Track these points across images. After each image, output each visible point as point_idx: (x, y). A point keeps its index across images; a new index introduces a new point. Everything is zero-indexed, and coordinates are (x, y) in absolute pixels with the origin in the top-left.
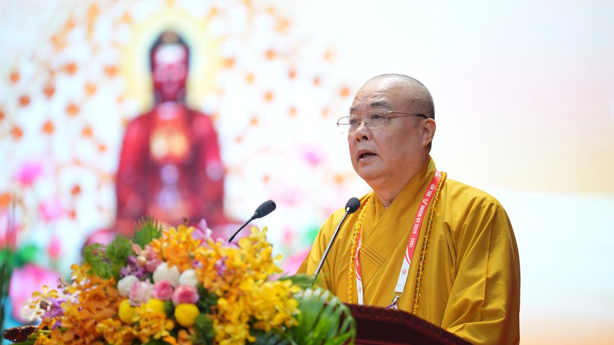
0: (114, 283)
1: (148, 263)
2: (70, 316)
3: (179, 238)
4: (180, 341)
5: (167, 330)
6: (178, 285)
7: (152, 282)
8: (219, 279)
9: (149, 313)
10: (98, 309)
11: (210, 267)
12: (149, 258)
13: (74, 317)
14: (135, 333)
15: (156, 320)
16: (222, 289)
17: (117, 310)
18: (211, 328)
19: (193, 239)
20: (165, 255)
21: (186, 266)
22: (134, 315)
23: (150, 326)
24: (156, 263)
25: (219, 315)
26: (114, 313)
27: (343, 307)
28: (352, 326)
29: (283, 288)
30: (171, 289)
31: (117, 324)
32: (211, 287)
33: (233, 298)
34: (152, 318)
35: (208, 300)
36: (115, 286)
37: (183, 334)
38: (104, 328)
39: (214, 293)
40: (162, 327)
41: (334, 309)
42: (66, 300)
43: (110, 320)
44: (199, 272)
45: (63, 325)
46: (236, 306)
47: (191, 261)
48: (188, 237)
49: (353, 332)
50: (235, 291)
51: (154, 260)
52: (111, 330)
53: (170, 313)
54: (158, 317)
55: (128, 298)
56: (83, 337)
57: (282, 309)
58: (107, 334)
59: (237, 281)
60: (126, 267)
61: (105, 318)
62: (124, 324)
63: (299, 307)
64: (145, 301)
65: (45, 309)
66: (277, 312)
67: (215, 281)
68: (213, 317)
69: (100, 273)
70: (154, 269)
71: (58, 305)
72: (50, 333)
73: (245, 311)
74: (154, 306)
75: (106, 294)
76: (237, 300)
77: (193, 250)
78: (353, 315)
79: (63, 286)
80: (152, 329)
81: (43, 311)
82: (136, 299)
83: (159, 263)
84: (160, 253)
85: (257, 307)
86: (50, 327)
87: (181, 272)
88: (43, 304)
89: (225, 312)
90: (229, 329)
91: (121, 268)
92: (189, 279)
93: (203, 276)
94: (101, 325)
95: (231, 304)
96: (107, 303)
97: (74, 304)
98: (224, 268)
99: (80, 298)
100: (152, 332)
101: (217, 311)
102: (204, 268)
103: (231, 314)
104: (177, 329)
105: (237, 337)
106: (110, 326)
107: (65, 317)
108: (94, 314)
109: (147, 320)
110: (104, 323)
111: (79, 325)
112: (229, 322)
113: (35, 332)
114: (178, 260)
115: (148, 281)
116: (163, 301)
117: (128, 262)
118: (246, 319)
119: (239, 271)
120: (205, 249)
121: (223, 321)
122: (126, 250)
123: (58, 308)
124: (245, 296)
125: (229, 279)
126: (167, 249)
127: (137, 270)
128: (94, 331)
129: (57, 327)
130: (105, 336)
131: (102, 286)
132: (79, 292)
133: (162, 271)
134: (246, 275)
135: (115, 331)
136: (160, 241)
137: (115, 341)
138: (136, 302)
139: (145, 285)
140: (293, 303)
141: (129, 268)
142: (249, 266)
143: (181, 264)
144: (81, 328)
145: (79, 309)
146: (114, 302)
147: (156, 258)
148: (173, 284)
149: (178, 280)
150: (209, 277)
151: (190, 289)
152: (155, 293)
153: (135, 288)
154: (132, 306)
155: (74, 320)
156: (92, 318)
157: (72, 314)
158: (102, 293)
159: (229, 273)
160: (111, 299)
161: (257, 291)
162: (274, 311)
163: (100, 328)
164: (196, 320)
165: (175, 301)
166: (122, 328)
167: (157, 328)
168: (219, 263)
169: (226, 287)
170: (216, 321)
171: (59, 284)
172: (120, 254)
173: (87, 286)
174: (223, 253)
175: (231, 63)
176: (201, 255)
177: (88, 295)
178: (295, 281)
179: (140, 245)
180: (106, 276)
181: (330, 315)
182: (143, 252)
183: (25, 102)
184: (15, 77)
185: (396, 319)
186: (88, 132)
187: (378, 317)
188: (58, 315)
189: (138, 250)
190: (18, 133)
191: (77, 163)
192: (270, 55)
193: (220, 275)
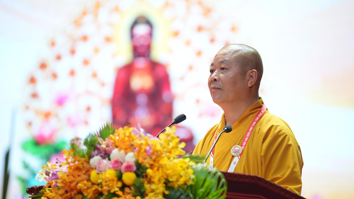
0: (88, 160)
1: (107, 149)
2: (63, 180)
3: (124, 134)
4: (125, 193)
5: (118, 187)
6: (124, 162)
7: (109, 159)
8: (148, 157)
9: (107, 177)
10: (79, 176)
11: (142, 151)
12: (108, 146)
13: (65, 180)
14: (100, 189)
15: (111, 182)
16: (149, 164)
17: (89, 176)
18: (143, 186)
19: (133, 135)
20: (117, 144)
21: (129, 150)
22: (99, 178)
23: (108, 185)
24: (112, 148)
25: (148, 179)
26: (88, 177)
27: (219, 174)
28: (225, 185)
29: (185, 163)
30: (120, 163)
31: (89, 184)
32: (143, 162)
33: (155, 169)
34: (109, 181)
35: (141, 170)
36: (88, 162)
37: (127, 190)
38: (82, 187)
39: (144, 166)
40: (115, 186)
41: (215, 174)
42: (60, 170)
43: (85, 182)
44: (136, 154)
45: (59, 185)
46: (157, 173)
47: (132, 147)
48: (130, 133)
49: (225, 188)
50: (156, 165)
51: (111, 147)
52: (85, 187)
53: (120, 178)
54: (113, 180)
55: (95, 169)
56: (70, 192)
57: (184, 175)
58: (84, 190)
59: (158, 159)
60: (95, 151)
61: (82, 180)
62: (93, 184)
63: (194, 174)
64: (105, 171)
65: (49, 175)
66: (181, 176)
67: (145, 159)
68: (144, 180)
69: (80, 155)
70: (111, 152)
71: (55, 173)
72: (51, 190)
73: (163, 176)
74: (110, 174)
75: (83, 167)
76: (158, 170)
77: (133, 141)
78: (226, 178)
80: (109, 187)
81: (47, 177)
82: (100, 169)
83: (114, 149)
84: (114, 143)
85: (169, 174)
86: (52, 186)
87: (126, 154)
88: (47, 172)
89: (151, 177)
90: (153, 187)
91: (91, 152)
92: (130, 158)
93: (138, 156)
94: (80, 185)
95: (154, 172)
96: (84, 172)
97: (65, 173)
98: (151, 151)
99: (69, 169)
100: (109, 189)
101: (146, 176)
102: (139, 152)
103: (154, 178)
104: (123, 187)
105: (158, 191)
106: (85, 185)
107: (59, 180)
108: (76, 178)
109: (106, 182)
110: (82, 183)
111: (67, 185)
112: (153, 182)
113: (43, 189)
114: (124, 147)
115: (107, 159)
116: (116, 170)
117: (96, 148)
118: (163, 181)
119: (159, 153)
120: (140, 140)
121: (150, 182)
122: (95, 141)
123: (55, 175)
124: (162, 167)
125: (154, 157)
126: (118, 140)
127: (101, 153)
128: (76, 189)
129: (56, 186)
130: (82, 191)
131: (81, 162)
132: (68, 166)
133: (115, 153)
134: (163, 155)
135: (88, 188)
136: (114, 136)
137: (88, 194)
138: (101, 171)
139: (105, 162)
140: (190, 171)
141: (96, 152)
142: (165, 150)
143: (126, 149)
144: (69, 186)
145: (68, 176)
146: (88, 172)
147: (112, 145)
148: (122, 161)
149: (124, 159)
150: (142, 157)
151: (131, 164)
152: (111, 166)
153: (99, 163)
154: (98, 174)
155: (64, 182)
156: (75, 181)
157: (63, 178)
158: (81, 166)
159: (153, 153)
160: (86, 170)
161: (169, 164)
162: (179, 176)
163: (79, 186)
164: (134, 181)
165: (123, 171)
166: (92, 186)
167: (112, 186)
168: (148, 148)
169: (151, 162)
170: (146, 182)
171: (57, 161)
172: (91, 144)
173: (72, 162)
174: (150, 143)
175: (176, 34)
176: (137, 143)
177: (72, 167)
178: (192, 158)
179: (103, 138)
180: (83, 156)
181: (212, 178)
182: (104, 142)
183: (59, 58)
184: (53, 44)
185: (252, 181)
186: (95, 75)
187: (241, 179)
188: (56, 179)
189: (101, 141)
190: (55, 76)
191: (89, 93)
192: (200, 29)
193: (148, 155)
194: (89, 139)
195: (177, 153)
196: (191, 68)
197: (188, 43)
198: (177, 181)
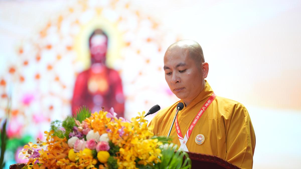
0: (66, 140)
1: (83, 130)
2: (43, 158)
3: (99, 117)
5: (93, 165)
6: (99, 142)
7: (86, 140)
8: (120, 138)
9: (84, 156)
10: (58, 154)
11: (116, 132)
12: (84, 128)
13: (45, 158)
14: (77, 166)
15: (87, 160)
16: (121, 144)
17: (67, 154)
18: (116, 163)
19: (107, 118)
20: (92, 126)
21: (103, 131)
22: (76, 156)
23: (84, 162)
24: (88, 130)
25: (120, 157)
26: (66, 156)
28: (189, 163)
29: (153, 143)
30: (95, 143)
31: (67, 161)
32: (116, 142)
33: (127, 148)
34: (86, 158)
35: (114, 149)
36: (66, 142)
37: (101, 167)
38: (60, 164)
39: (117, 145)
40: (91, 163)
41: (180, 154)
42: (41, 149)
43: (64, 159)
44: (110, 135)
45: (40, 162)
46: (129, 152)
47: (106, 129)
48: (104, 117)
49: (190, 166)
50: (128, 144)
51: (87, 129)
52: (64, 164)
53: (95, 156)
54: (89, 158)
55: (73, 148)
56: (50, 168)
57: (153, 154)
58: (62, 166)
59: (130, 139)
60: (72, 132)
61: (61, 158)
62: (71, 161)
63: (161, 153)
64: (82, 150)
65: (31, 154)
67: (118, 139)
68: (117, 158)
69: (59, 136)
70: (87, 133)
71: (37, 151)
72: (32, 166)
73: (134, 155)
74: (86, 152)
75: (62, 146)
76: (130, 149)
77: (107, 123)
78: (190, 157)
79: (39, 142)
80: (85, 164)
81: (29, 155)
82: (77, 149)
84: (90, 125)
85: (140, 152)
86: (33, 164)
87: (101, 135)
88: (29, 151)
89: (123, 155)
90: (125, 164)
91: (69, 133)
92: (104, 138)
93: (112, 136)
94: (59, 162)
95: (126, 151)
96: (62, 151)
97: (45, 151)
98: (123, 133)
99: (49, 148)
100: (85, 166)
101: (119, 155)
102: (112, 133)
103: (126, 156)
104: (99, 164)
105: (129, 168)
106: (64, 162)
107: (40, 158)
108: (56, 156)
109: (83, 160)
110: (61, 161)
111: (48, 162)
112: (125, 160)
113: (25, 166)
114: (99, 129)
115: (83, 139)
116: (91, 149)
117: (74, 130)
118: (134, 159)
120: (113, 123)
121: (122, 160)
122: (72, 123)
123: (37, 153)
124: (133, 147)
125: (125, 138)
126: (93, 123)
127: (78, 134)
128: (55, 166)
129: (37, 164)
130: (61, 167)
131: (60, 142)
132: (47, 145)
133: (91, 134)
134: (134, 136)
135: (66, 165)
136: (90, 119)
138: (77, 150)
139: (82, 142)
140: (158, 150)
141: (74, 133)
142: (136, 131)
143: (101, 131)
144: (49, 164)
145: (48, 154)
146: (66, 151)
147: (88, 127)
148: (97, 141)
149: (99, 139)
150: (115, 137)
151: (105, 144)
152: (87, 145)
153: (77, 143)
154: (75, 152)
155: (45, 159)
156: (55, 159)
157: (44, 156)
158: (60, 146)
159: (125, 135)
160: (64, 149)
161: (140, 144)
162: (148, 155)
163: (58, 163)
164: (108, 159)
165: (97, 150)
166: (70, 163)
167: (88, 163)
168: (120, 130)
169: (124, 142)
170: (119, 160)
171: (38, 141)
172: (69, 126)
173: (52, 142)
174: (122, 125)
175: (128, 44)
176: (111, 125)
177: (52, 147)
178: (160, 139)
179: (80, 121)
180: (62, 137)
181: (178, 157)
182: (81, 125)
183: (26, 63)
184: (21, 51)
185: (212, 160)
186: (57, 79)
187: (203, 159)
188: (37, 157)
189: (78, 123)
190: (22, 79)
191: (52, 94)
192: (149, 40)
193: (121, 136)
194: (67, 122)
195: (147, 134)
196: (140, 74)
197: (139, 52)
198: (147, 159)
